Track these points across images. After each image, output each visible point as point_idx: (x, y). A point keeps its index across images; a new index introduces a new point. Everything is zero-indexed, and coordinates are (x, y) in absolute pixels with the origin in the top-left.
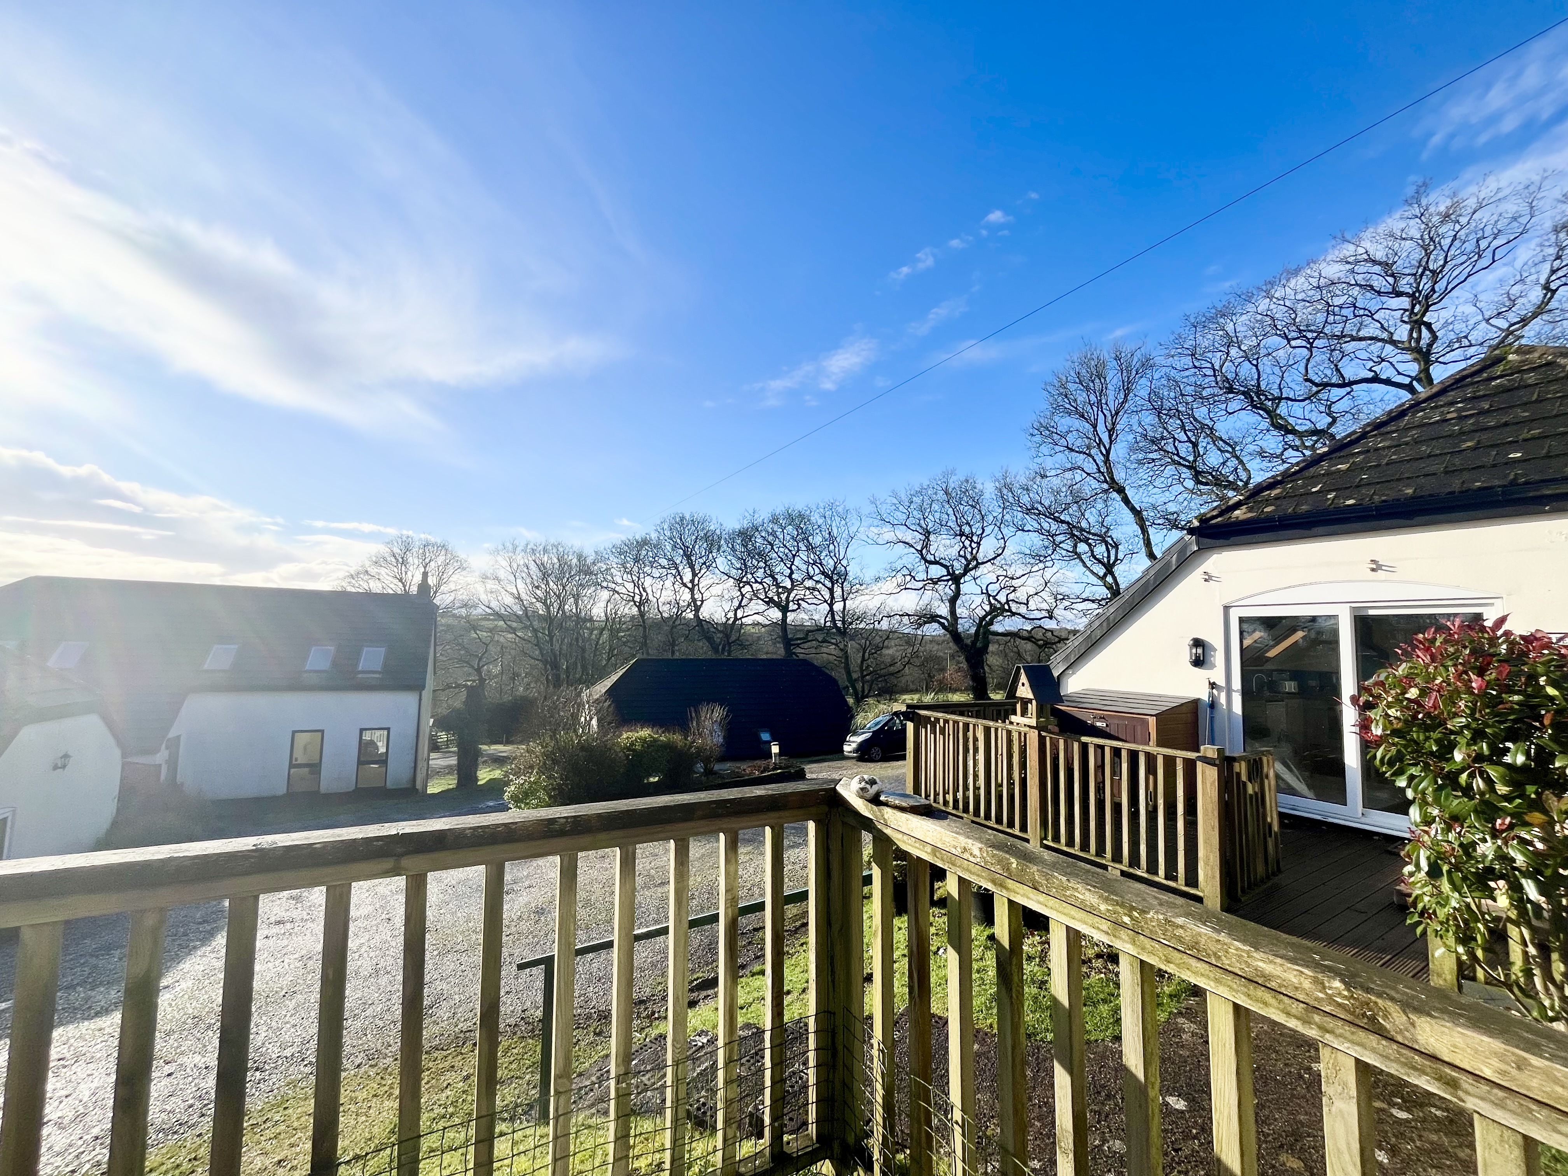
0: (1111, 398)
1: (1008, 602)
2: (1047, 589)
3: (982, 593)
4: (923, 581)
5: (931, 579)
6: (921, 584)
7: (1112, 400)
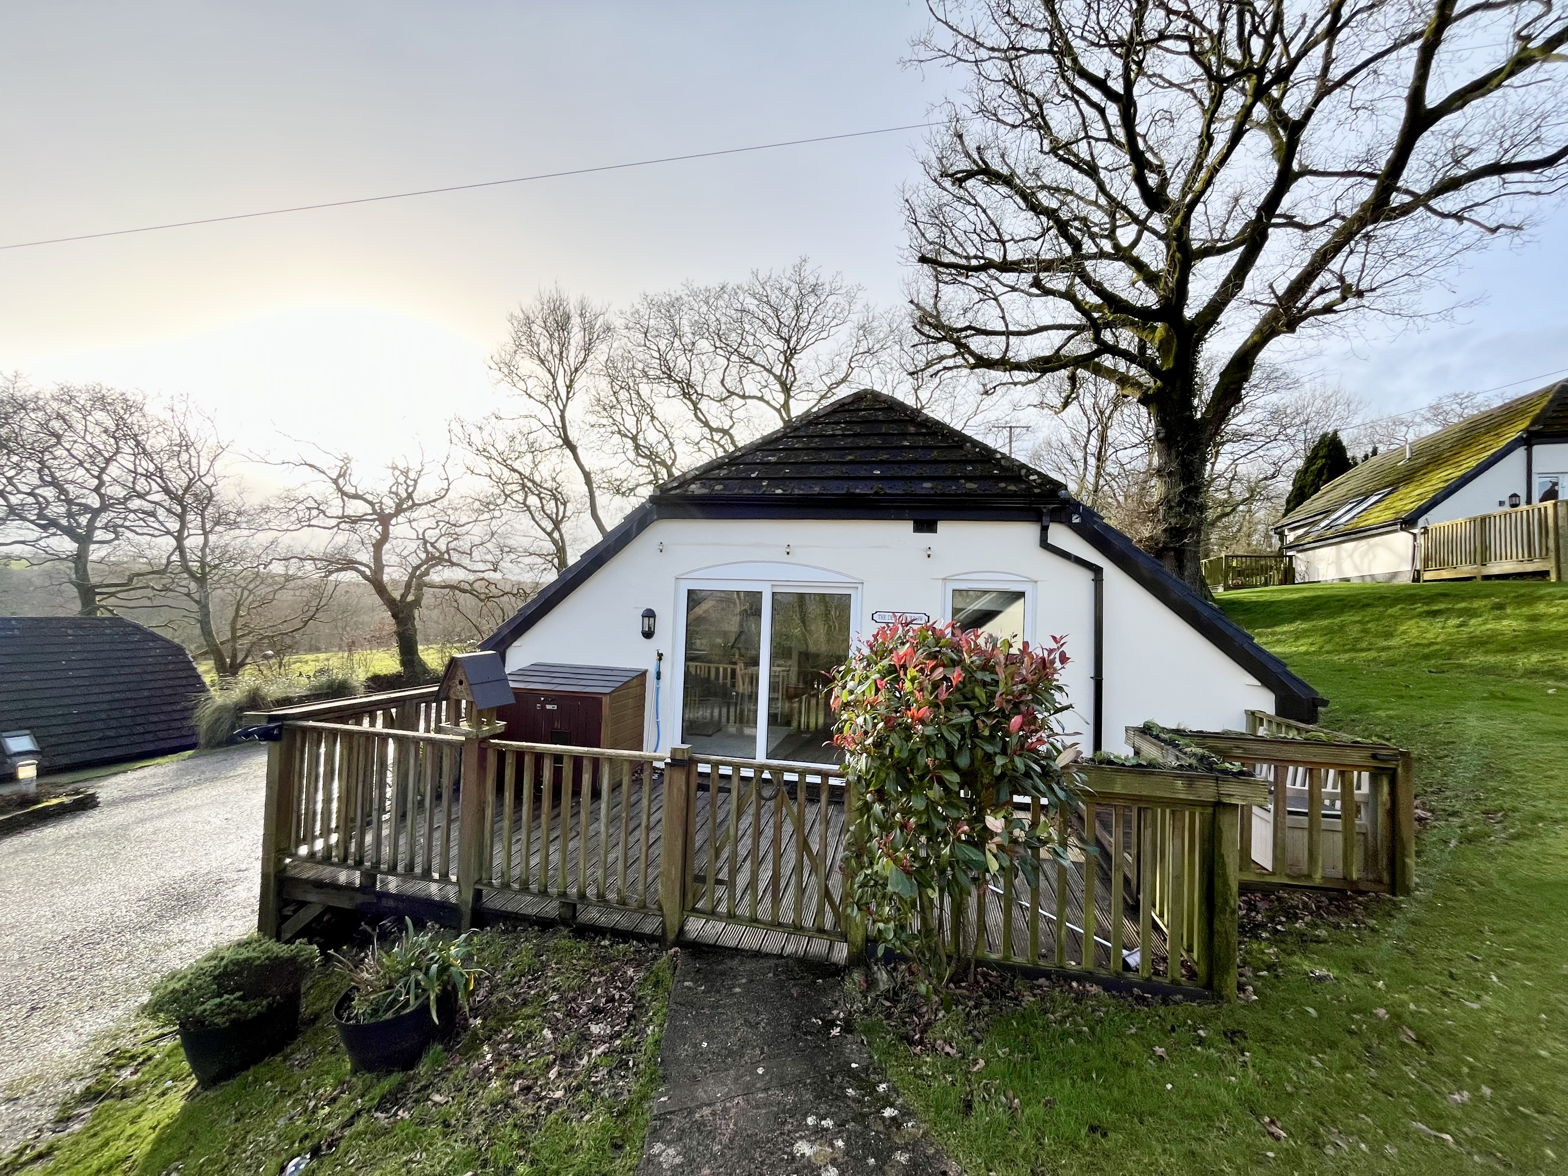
0: (572, 354)
1: (448, 552)
2: (493, 540)
3: (418, 539)
4: (338, 517)
5: (348, 517)
6: (334, 522)
7: (573, 356)
